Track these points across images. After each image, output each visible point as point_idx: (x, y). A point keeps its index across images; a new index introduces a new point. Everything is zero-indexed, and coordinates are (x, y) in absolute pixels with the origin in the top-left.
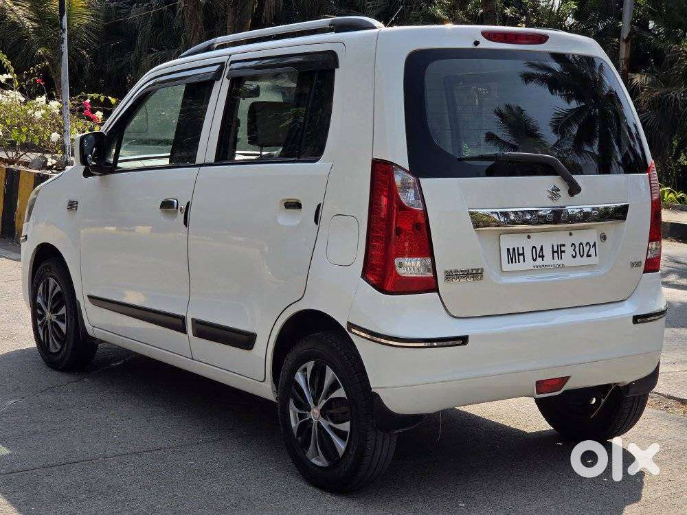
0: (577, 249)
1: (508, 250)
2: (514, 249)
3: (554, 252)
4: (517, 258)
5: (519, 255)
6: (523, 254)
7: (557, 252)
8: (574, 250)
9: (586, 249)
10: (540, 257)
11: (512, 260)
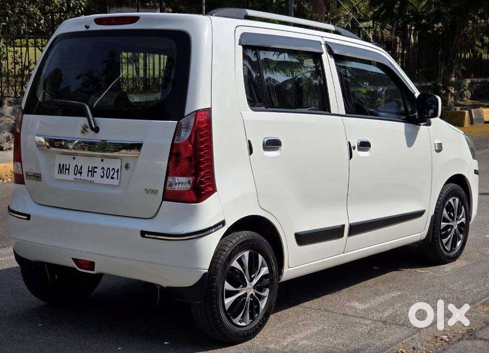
0: (105, 172)
1: (60, 165)
2: (63, 165)
3: (89, 171)
4: (64, 171)
5: (66, 169)
6: (68, 169)
7: (91, 171)
8: (103, 172)
9: (112, 173)
10: (79, 173)
11: (61, 172)
